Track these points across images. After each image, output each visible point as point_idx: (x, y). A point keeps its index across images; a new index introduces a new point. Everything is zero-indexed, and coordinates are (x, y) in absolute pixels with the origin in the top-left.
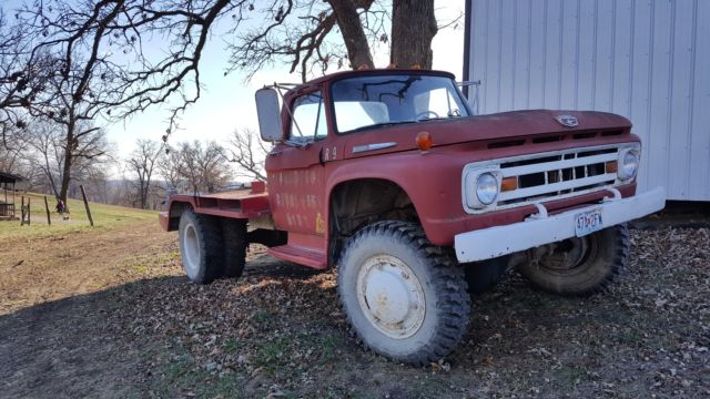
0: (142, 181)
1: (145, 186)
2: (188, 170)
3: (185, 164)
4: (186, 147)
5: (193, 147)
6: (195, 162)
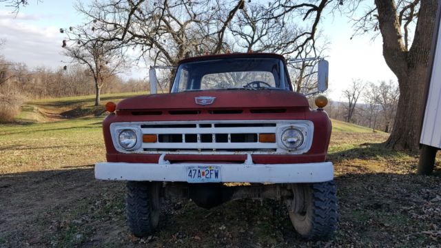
0: (350, 104)
1: (352, 108)
2: (383, 100)
3: (381, 96)
4: (383, 84)
5: (387, 83)
6: (388, 95)
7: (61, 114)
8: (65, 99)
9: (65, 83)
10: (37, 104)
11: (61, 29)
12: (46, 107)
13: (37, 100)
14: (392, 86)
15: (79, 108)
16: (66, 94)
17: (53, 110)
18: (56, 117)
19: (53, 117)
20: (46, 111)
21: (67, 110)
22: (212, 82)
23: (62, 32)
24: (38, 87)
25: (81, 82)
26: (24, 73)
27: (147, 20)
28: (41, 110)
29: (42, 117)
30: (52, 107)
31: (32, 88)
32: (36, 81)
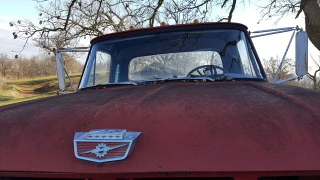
2: (272, 70)
3: (271, 67)
4: (272, 58)
5: (275, 58)
6: (276, 66)
7: (34, 91)
8: (37, 79)
9: (37, 67)
10: (16, 84)
11: (10, 23)
12: (23, 86)
13: (17, 81)
14: (278, 60)
15: (48, 86)
16: (38, 75)
17: (28, 87)
18: (30, 93)
19: (27, 93)
20: (22, 88)
21: (39, 87)
22: (146, 62)
23: (12, 25)
24: (17, 71)
25: (49, 66)
26: (5, 61)
27: (93, 16)
28: (18, 88)
29: (19, 94)
30: (28, 86)
31: (12, 71)
32: (15, 66)
